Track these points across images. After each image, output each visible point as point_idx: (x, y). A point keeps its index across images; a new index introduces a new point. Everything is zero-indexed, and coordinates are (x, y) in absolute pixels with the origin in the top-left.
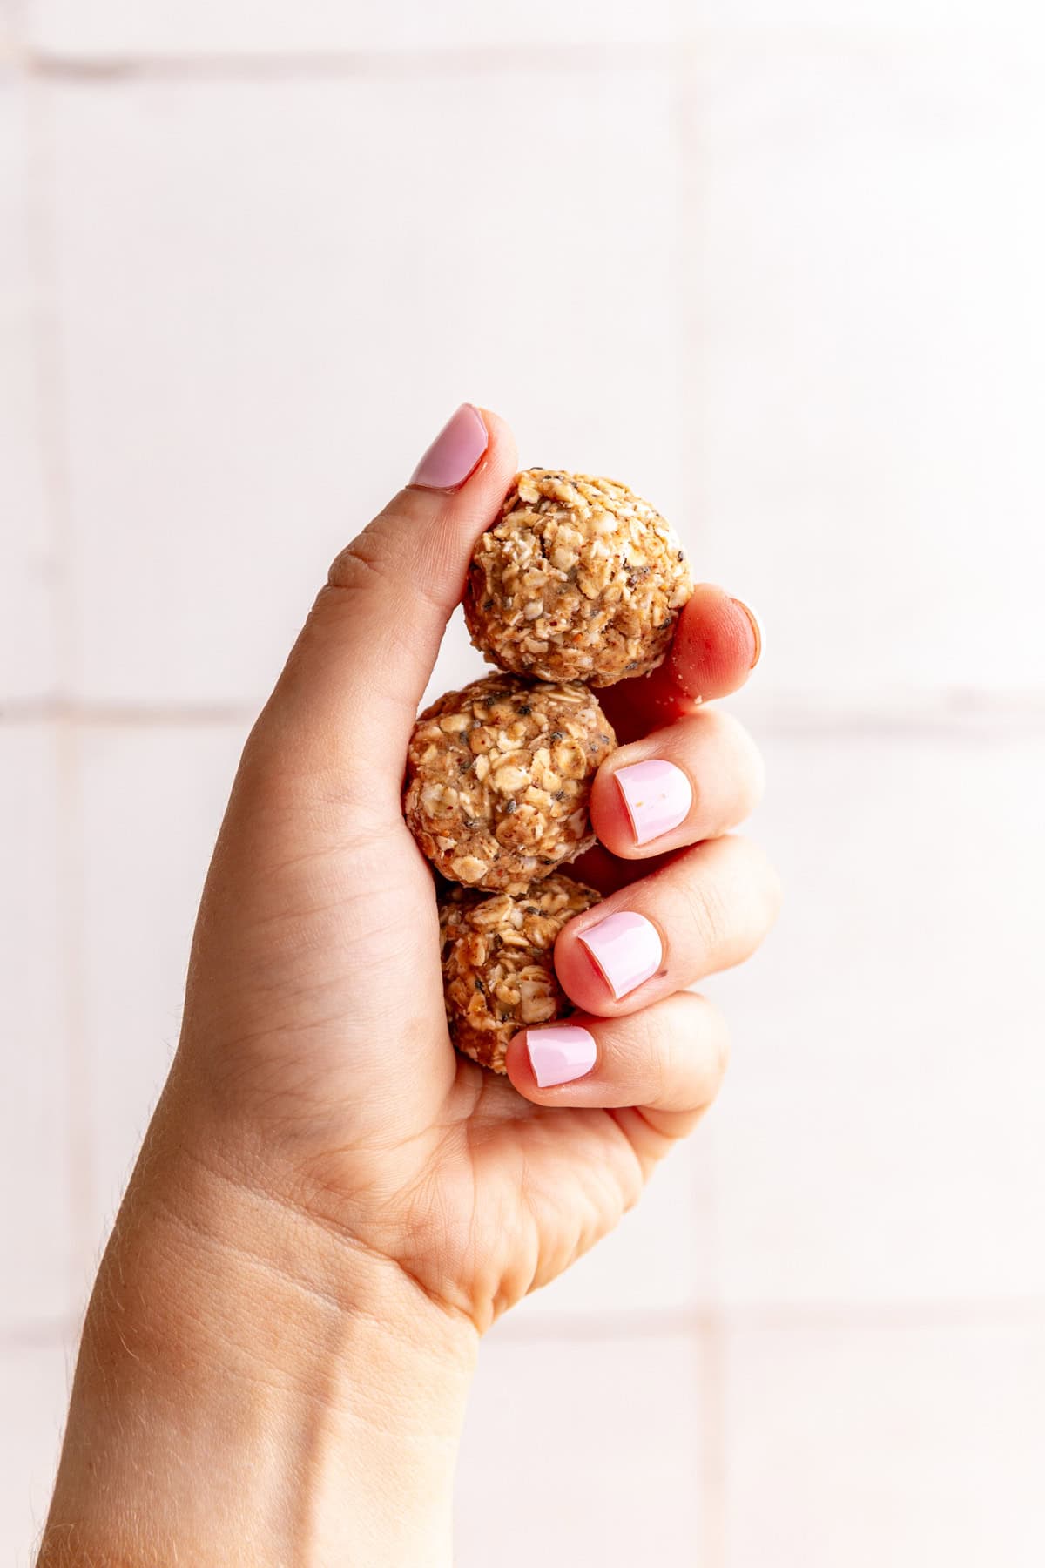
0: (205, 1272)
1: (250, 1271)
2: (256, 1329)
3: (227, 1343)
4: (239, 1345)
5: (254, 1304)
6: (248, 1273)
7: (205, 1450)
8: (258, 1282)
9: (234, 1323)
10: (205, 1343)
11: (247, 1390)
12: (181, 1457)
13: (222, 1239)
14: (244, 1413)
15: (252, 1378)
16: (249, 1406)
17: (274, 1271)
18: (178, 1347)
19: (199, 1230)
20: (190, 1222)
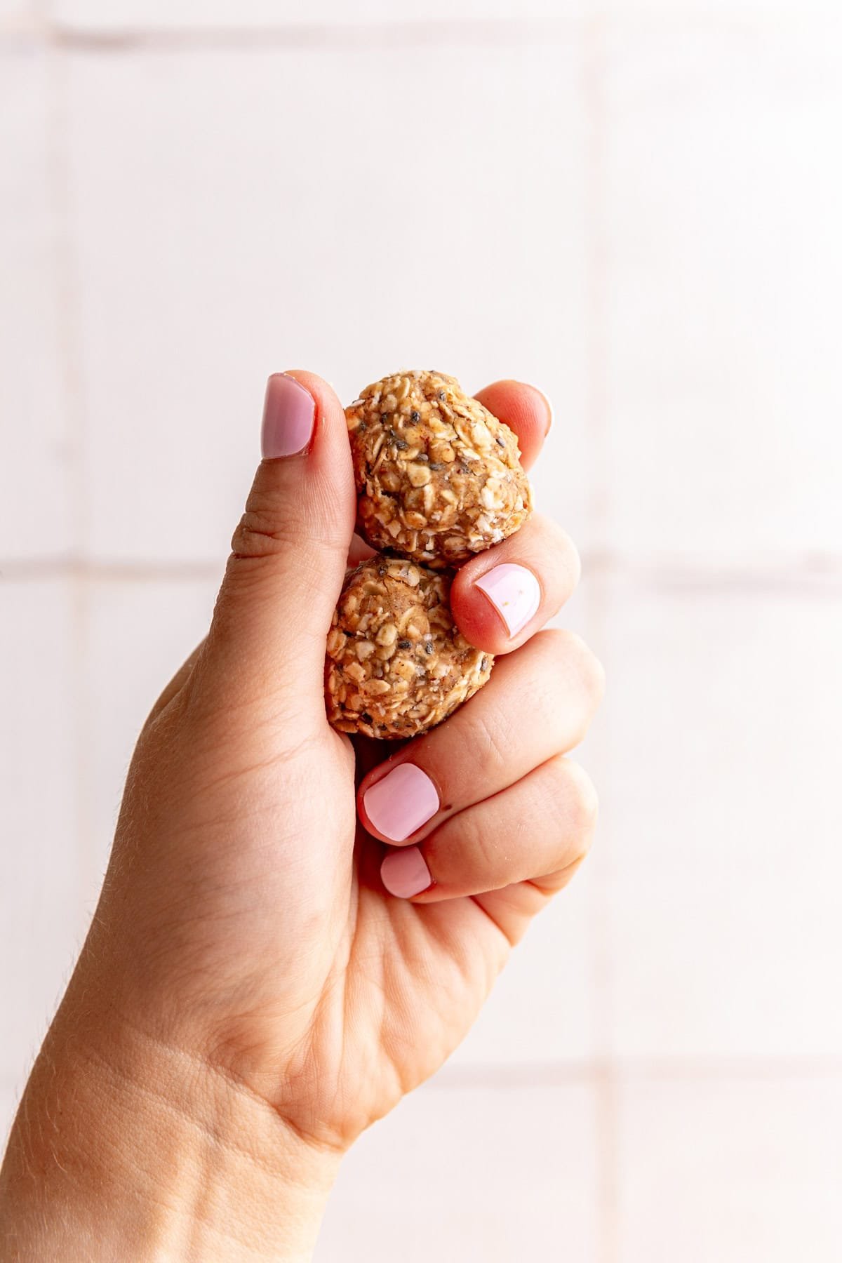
0: (125, 1109)
1: (160, 1111)
2: (161, 1160)
3: (138, 1170)
4: (147, 1172)
5: (161, 1139)
6: (158, 1112)
7: (112, 1254)
8: (165, 1120)
9: (144, 1153)
10: (121, 1166)
11: (150, 1209)
12: (92, 1257)
13: (141, 1083)
14: (145, 1228)
15: (154, 1200)
16: (150, 1222)
17: (179, 1112)
18: (99, 1167)
19: (124, 1076)
20: (117, 1068)
